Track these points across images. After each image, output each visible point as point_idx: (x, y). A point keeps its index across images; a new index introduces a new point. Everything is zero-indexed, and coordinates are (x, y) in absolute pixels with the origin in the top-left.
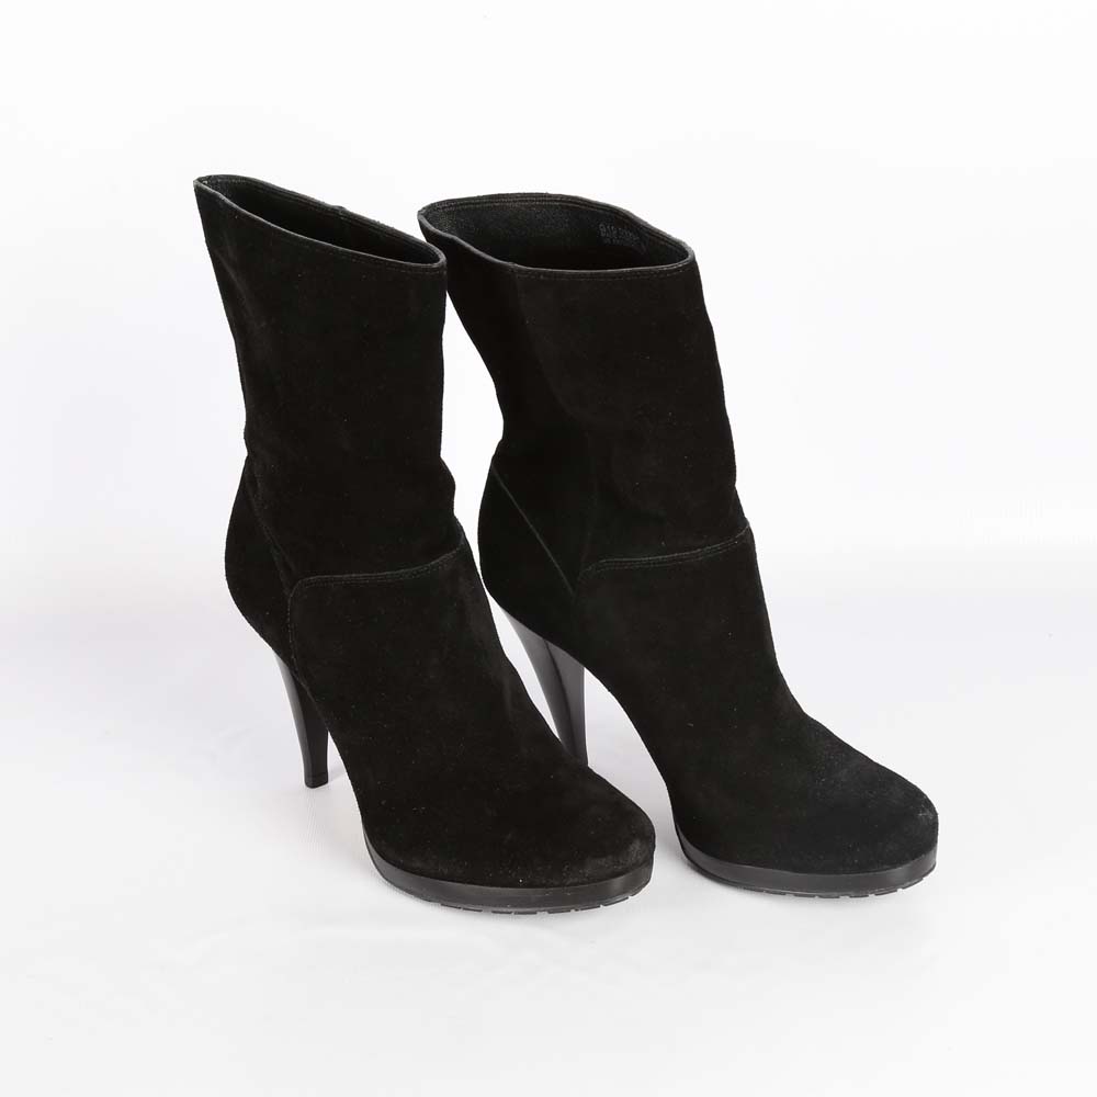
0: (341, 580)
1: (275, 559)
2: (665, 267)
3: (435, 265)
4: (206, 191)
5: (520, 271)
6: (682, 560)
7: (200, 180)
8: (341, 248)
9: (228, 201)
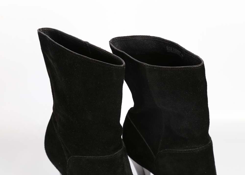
0: (86, 158)
1: (63, 147)
2: (195, 66)
3: (122, 66)
4: (42, 34)
5: (147, 66)
6: (192, 151)
7: (39, 29)
8: (90, 59)
9: (51, 39)
